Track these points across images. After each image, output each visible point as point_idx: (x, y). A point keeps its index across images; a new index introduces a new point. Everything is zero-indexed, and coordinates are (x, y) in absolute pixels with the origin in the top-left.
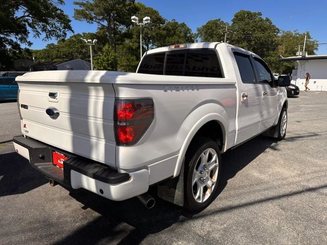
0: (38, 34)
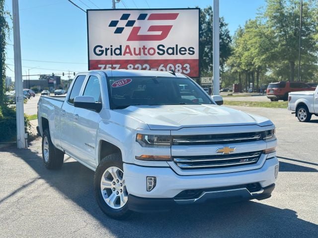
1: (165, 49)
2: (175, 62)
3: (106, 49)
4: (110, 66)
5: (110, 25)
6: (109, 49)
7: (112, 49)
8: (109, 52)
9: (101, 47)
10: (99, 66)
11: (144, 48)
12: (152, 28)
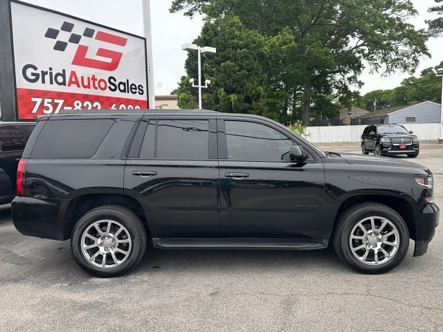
0: (377, 67)
1: (117, 83)
2: (127, 102)
3: (42, 72)
4: (50, 101)
5: (47, 36)
6: (47, 73)
7: (51, 74)
8: (47, 77)
9: (35, 68)
10: (33, 99)
11: (94, 79)
12: (101, 52)
